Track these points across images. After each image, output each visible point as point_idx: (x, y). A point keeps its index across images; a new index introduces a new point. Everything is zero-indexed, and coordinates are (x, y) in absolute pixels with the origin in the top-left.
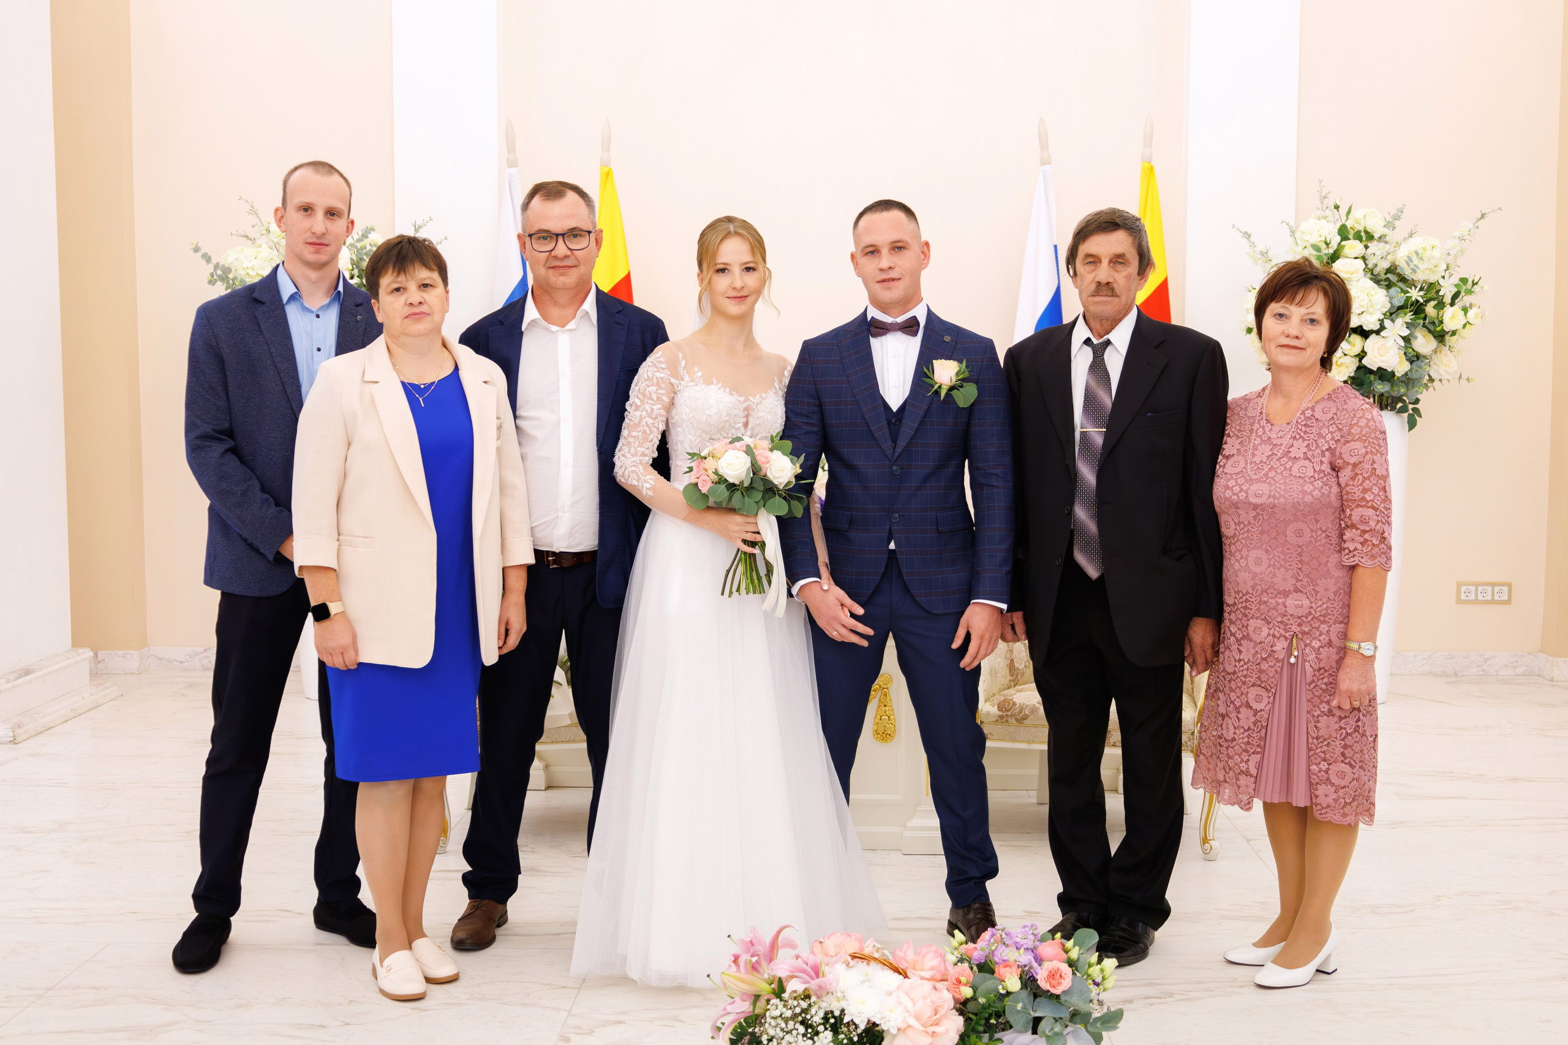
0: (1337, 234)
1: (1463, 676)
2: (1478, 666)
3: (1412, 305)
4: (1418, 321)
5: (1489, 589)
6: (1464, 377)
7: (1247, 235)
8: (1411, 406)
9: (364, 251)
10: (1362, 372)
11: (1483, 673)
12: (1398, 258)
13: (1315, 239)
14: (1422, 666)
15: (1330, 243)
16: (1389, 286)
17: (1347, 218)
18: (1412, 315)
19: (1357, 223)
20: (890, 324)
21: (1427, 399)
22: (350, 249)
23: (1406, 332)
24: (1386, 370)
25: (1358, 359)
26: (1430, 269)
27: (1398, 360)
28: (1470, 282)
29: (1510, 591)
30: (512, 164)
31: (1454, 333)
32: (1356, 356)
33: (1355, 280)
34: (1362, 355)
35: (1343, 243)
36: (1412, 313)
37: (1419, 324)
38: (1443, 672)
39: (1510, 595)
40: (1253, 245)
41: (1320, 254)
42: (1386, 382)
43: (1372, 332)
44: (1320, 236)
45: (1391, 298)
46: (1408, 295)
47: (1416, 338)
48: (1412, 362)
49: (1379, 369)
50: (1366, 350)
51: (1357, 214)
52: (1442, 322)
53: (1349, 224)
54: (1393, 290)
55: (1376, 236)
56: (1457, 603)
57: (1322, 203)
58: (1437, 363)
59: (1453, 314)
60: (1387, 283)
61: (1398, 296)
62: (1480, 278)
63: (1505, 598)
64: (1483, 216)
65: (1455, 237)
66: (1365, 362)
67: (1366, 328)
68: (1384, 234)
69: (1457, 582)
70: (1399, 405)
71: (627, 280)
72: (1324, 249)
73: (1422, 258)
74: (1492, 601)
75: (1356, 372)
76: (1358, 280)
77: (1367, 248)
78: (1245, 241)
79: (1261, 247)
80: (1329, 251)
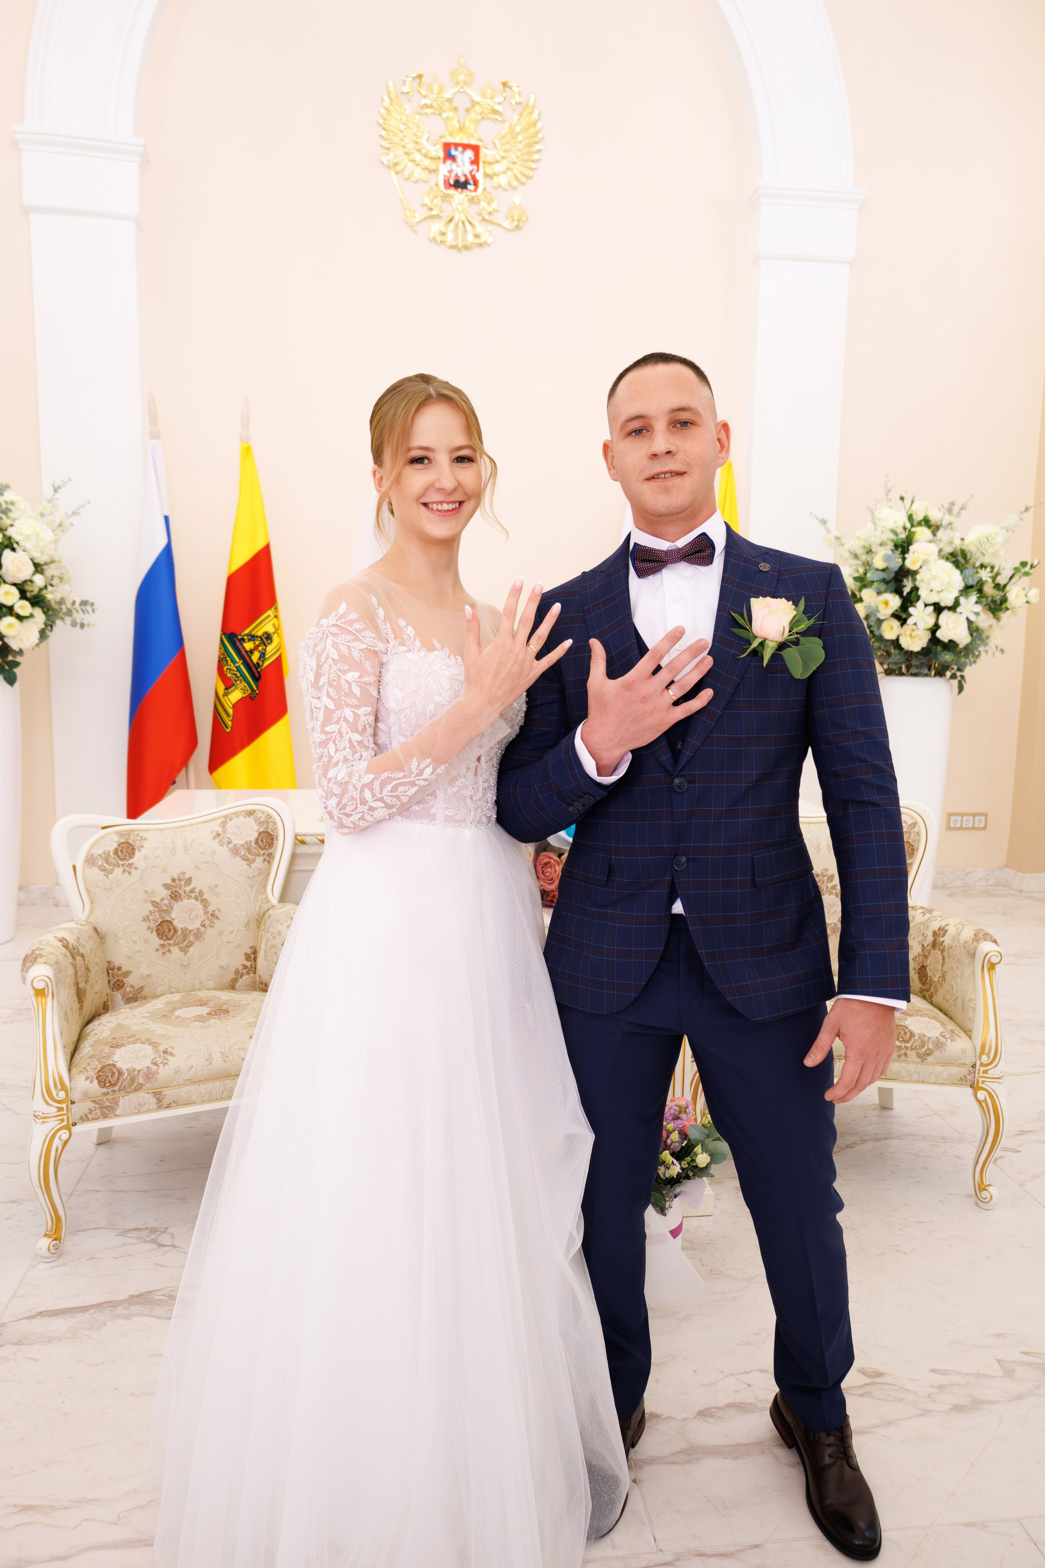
0: (908, 521)
1: (948, 886)
2: (961, 879)
5: (972, 818)
6: (999, 649)
7: (824, 522)
8: (958, 674)
10: (931, 644)
11: (963, 885)
12: (966, 542)
13: (891, 525)
15: (907, 529)
16: (961, 566)
17: (911, 508)
18: (978, 595)
19: (919, 513)
21: (974, 668)
23: (978, 608)
24: (953, 642)
25: (930, 632)
26: (994, 553)
27: (965, 633)
28: (1029, 566)
29: (986, 820)
30: (155, 435)
31: (1010, 609)
33: (932, 560)
34: (936, 628)
35: (914, 528)
36: (978, 592)
37: (982, 602)
39: (986, 824)
40: (828, 531)
41: (898, 538)
42: (951, 653)
43: (947, 608)
45: (964, 579)
46: (979, 575)
47: (980, 614)
48: (972, 636)
49: (949, 641)
50: (940, 623)
51: (918, 505)
52: (1004, 600)
53: (913, 512)
54: (964, 570)
55: (944, 524)
56: (947, 830)
57: (887, 495)
58: (991, 636)
59: (1016, 593)
61: (968, 577)
62: (1038, 562)
63: (983, 825)
64: (1026, 509)
65: (1001, 528)
66: (939, 634)
68: (951, 522)
69: (949, 813)
70: (951, 673)
71: (266, 550)
72: (901, 533)
73: (991, 543)
74: (973, 828)
75: (928, 643)
76: (935, 562)
77: (934, 535)
78: (821, 527)
79: (835, 533)
80: (903, 536)
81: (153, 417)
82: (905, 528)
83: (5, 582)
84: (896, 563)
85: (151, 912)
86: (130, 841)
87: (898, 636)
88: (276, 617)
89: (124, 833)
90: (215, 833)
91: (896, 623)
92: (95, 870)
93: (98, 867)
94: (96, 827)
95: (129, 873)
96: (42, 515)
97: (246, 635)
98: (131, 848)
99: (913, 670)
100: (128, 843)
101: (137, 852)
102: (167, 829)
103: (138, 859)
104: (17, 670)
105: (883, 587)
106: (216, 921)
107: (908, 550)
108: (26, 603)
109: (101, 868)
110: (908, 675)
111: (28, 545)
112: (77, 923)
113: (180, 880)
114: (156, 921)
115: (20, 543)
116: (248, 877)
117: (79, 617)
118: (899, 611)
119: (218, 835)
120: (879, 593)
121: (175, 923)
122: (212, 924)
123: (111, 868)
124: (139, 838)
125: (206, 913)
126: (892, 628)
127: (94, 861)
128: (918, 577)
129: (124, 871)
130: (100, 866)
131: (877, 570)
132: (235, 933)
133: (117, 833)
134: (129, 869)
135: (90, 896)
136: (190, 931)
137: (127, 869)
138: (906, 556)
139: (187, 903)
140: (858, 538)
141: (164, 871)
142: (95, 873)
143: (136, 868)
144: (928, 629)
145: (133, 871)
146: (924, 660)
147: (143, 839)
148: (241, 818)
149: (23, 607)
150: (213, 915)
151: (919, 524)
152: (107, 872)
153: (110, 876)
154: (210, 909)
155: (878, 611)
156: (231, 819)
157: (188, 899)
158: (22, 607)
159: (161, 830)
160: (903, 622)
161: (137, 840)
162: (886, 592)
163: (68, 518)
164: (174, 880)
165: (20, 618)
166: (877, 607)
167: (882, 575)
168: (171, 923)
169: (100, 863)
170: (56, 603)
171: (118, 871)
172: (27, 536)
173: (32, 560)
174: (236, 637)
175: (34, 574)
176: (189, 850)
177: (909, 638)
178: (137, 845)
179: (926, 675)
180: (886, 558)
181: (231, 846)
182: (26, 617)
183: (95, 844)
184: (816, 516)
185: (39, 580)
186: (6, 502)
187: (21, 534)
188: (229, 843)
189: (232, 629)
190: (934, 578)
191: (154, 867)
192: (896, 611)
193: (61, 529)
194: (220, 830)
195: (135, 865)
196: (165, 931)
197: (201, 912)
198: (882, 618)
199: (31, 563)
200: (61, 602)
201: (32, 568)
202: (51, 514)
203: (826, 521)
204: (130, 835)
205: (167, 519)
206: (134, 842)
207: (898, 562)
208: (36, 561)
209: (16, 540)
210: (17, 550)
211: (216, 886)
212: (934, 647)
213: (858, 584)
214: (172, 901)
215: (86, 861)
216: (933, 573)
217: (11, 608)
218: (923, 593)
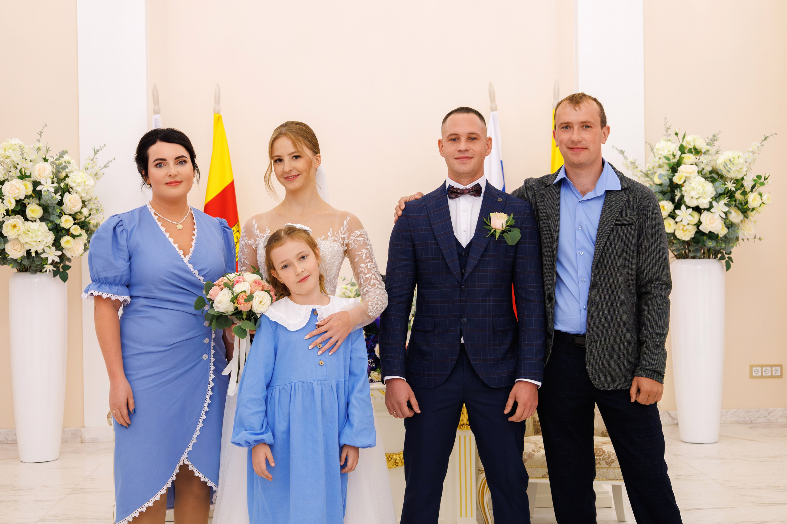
0: (678, 150)
1: (756, 423)
2: (765, 417)
3: (728, 193)
4: (732, 203)
5: (769, 369)
6: (758, 237)
7: (622, 152)
8: (726, 256)
9: (61, 166)
10: (698, 235)
11: (767, 421)
12: (718, 164)
13: (665, 153)
14: (731, 418)
15: (676, 155)
16: (713, 180)
17: (683, 141)
18: (728, 199)
19: (688, 144)
20: (462, 190)
21: (736, 251)
22: (51, 165)
23: (726, 209)
24: (714, 233)
25: (696, 227)
26: (738, 171)
27: (721, 227)
28: (763, 178)
29: (782, 370)
30: (157, 112)
31: (753, 209)
32: (695, 225)
33: (693, 177)
34: (699, 224)
35: (683, 155)
36: (728, 198)
37: (732, 205)
38: (744, 421)
39: (782, 373)
40: (626, 158)
41: (670, 162)
42: (713, 241)
43: (705, 209)
44: (669, 151)
45: (716, 188)
46: (726, 186)
47: (731, 213)
48: (728, 228)
49: (710, 232)
50: (701, 220)
51: (688, 138)
52: (747, 203)
53: (684, 144)
54: (717, 184)
55: (703, 151)
56: (750, 378)
57: (667, 132)
58: (743, 228)
59: (754, 197)
60: (711, 180)
61: (720, 187)
62: (769, 175)
63: (779, 374)
64: (766, 138)
65: (749, 152)
66: (701, 228)
67: (701, 207)
68: (708, 149)
69: (750, 365)
70: (719, 256)
71: (232, 185)
72: (673, 158)
73: (733, 164)
74: (772, 377)
75: (695, 234)
77: (698, 159)
78: (621, 155)
80: (673, 160)
81: (156, 100)
82: (673, 155)
83: (65, 214)
84: (668, 179)
87: (675, 230)
88: (238, 231)
91: (671, 221)
96: (87, 169)
99: (690, 254)
104: (68, 272)
105: (661, 196)
107: (677, 170)
108: (78, 227)
110: (690, 258)
111: (79, 189)
115: (74, 188)
126: (670, 225)
128: (683, 189)
131: (656, 185)
138: (676, 174)
146: (695, 246)
151: (689, 151)
158: (75, 230)
160: (675, 220)
162: (663, 200)
163: (101, 169)
165: (74, 236)
170: (93, 226)
172: (79, 183)
173: (81, 198)
175: (82, 208)
177: (682, 231)
179: (703, 258)
180: (663, 176)
182: (78, 236)
184: (616, 148)
185: (86, 211)
186: (65, 162)
187: (74, 182)
190: (693, 189)
192: (671, 212)
193: (96, 177)
199: (80, 201)
201: (81, 204)
202: (92, 168)
203: (623, 151)
207: (670, 179)
208: (83, 199)
209: (71, 186)
210: (72, 193)
212: (702, 237)
216: (693, 185)
217: (68, 230)
218: (687, 199)
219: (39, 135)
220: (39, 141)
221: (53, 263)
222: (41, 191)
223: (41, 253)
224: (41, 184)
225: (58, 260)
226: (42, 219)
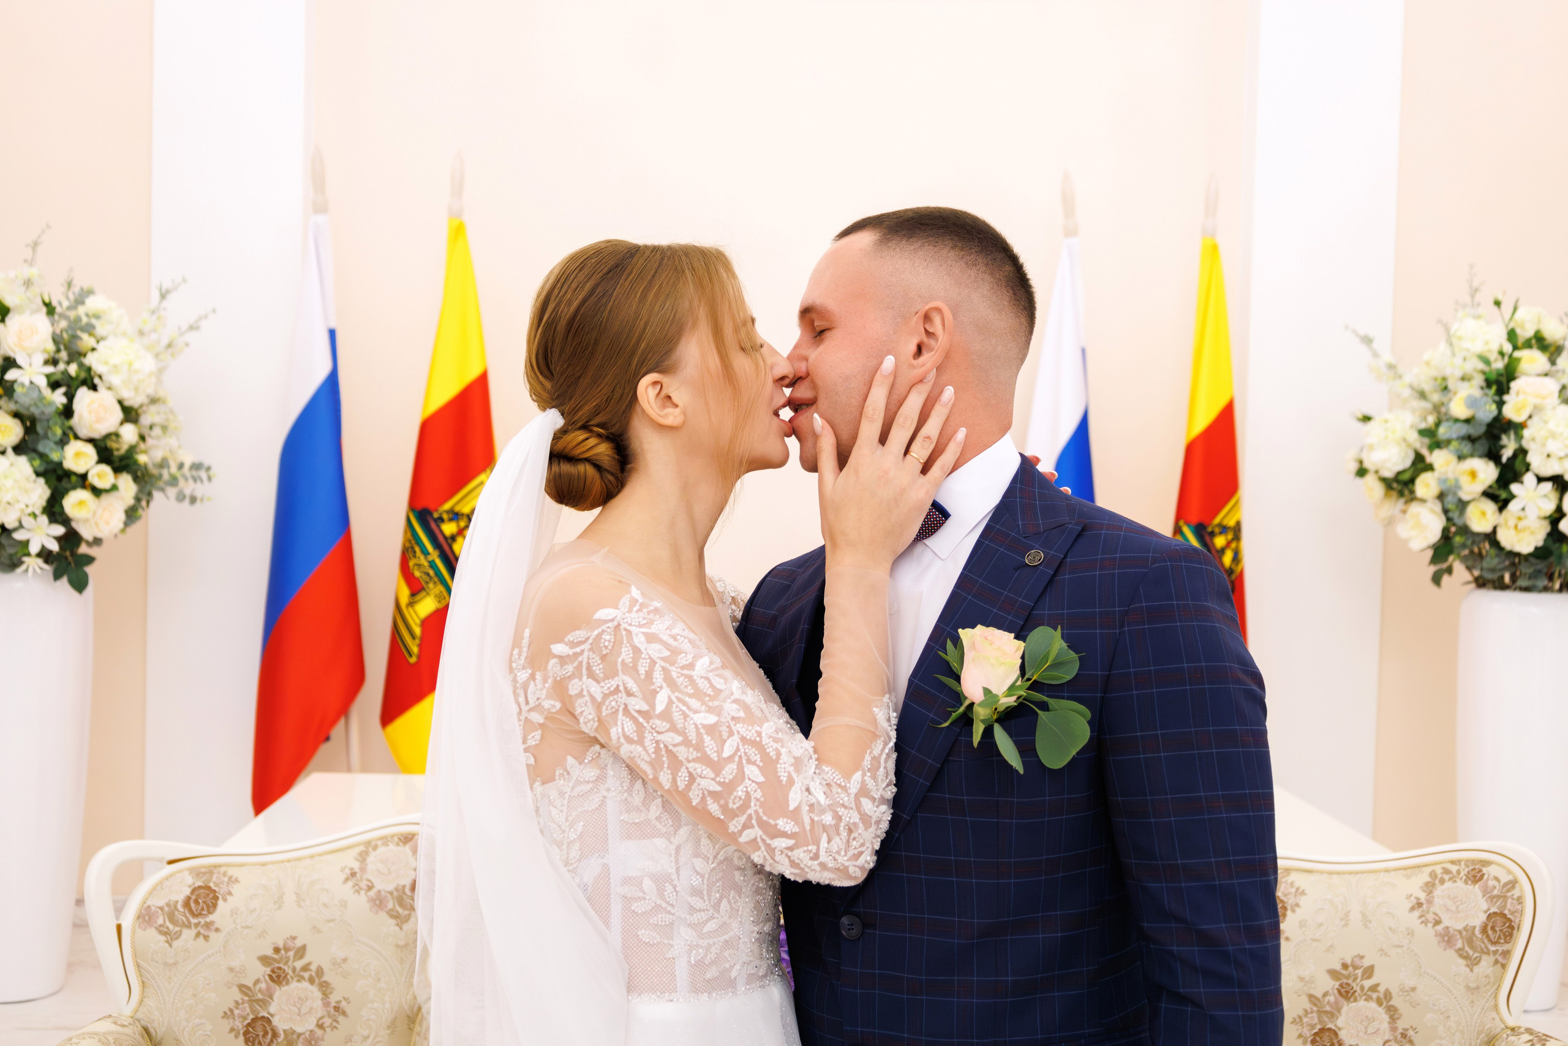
0: (1507, 341)
7: (1367, 341)
9: (79, 325)
13: (1478, 347)
15: (1506, 353)
17: (1512, 322)
19: (1525, 327)
30: (320, 208)
33: (1548, 407)
34: (1557, 516)
35: (1517, 354)
40: (1376, 355)
41: (1490, 369)
51: (1527, 311)
53: (1516, 327)
57: (1473, 296)
71: (482, 381)
72: (1496, 360)
75: (1545, 540)
76: (1554, 408)
77: (1553, 362)
78: (1363, 349)
79: (1387, 357)
80: (1499, 365)
81: (318, 180)
82: (1502, 354)
83: (77, 437)
84: (1488, 411)
85: (237, 1003)
86: (211, 885)
87: (1494, 528)
89: (203, 870)
90: (348, 871)
91: (1490, 507)
92: (152, 932)
93: (156, 928)
94: (160, 860)
95: (206, 938)
96: (141, 333)
97: (448, 512)
98: (211, 896)
99: (1522, 582)
100: (209, 888)
101: (220, 902)
102: (272, 863)
103: (221, 915)
104: (89, 569)
105: (1466, 448)
106: (341, 1019)
107: (1509, 388)
108: (106, 469)
109: (162, 929)
110: (1515, 589)
111: (115, 380)
112: (115, 1023)
113: (287, 949)
114: (245, 1018)
115: (104, 377)
116: (397, 946)
117: (189, 488)
118: (1495, 486)
119: (353, 874)
120: (1461, 458)
121: (275, 1021)
122: (335, 1024)
123: (177, 929)
124: (226, 879)
125: (326, 1004)
126: (1484, 514)
127: (150, 918)
128: (1526, 433)
129: (198, 935)
130: (161, 926)
131: (1457, 420)
132: (370, 1040)
133: (191, 870)
134: (205, 932)
135: (141, 976)
136: (299, 1035)
137: (202, 931)
138: (1506, 398)
139: (296, 988)
140: (1427, 363)
141: (262, 935)
142: (153, 939)
143: (217, 930)
144: (1545, 518)
145: (213, 935)
146: (1541, 565)
147: (233, 880)
148: (392, 847)
149: (101, 475)
150: (337, 1009)
151: (1528, 345)
152: (171, 937)
153: (175, 944)
154: (333, 999)
155: (1458, 486)
156: (375, 848)
157: (299, 981)
158: (99, 476)
159: (264, 864)
160: (1503, 504)
161: (222, 883)
162: (1472, 455)
163: (182, 334)
164: (277, 950)
165: (97, 492)
166: (1457, 481)
167: (1464, 430)
168: (269, 1021)
169: (160, 921)
170: (154, 465)
171: (188, 934)
172: (115, 366)
173: (120, 402)
174: (431, 514)
175: (121, 425)
176: (304, 901)
177: (1513, 532)
178: (221, 891)
179: (1546, 589)
180: (1471, 402)
181: (372, 893)
182: (107, 491)
183: (154, 888)
185: (129, 434)
186: (87, 315)
187: (106, 363)
188: (370, 888)
189: (423, 503)
190: (1553, 435)
191: (247, 927)
192: (1490, 487)
193: (170, 351)
194: (356, 866)
195: (216, 925)
196: (258, 1035)
197: (318, 1003)
198: (1465, 497)
199: (118, 408)
200: (163, 464)
201: (119, 415)
202: (154, 330)
203: (1371, 339)
204: (211, 873)
205: (332, 334)
206: (217, 885)
207: (1490, 411)
208: (127, 403)
209: (99, 373)
210: (99, 388)
211: (345, 960)
212: (1557, 545)
213: (1427, 441)
214: (272, 984)
215: (138, 918)
216: (1552, 425)
217: (84, 477)
218: (1534, 459)
219: (30, 250)
220: (30, 262)
221: (45, 555)
222: (14, 382)
223: (15, 530)
224: (19, 367)
225: (54, 547)
226: (18, 449)
